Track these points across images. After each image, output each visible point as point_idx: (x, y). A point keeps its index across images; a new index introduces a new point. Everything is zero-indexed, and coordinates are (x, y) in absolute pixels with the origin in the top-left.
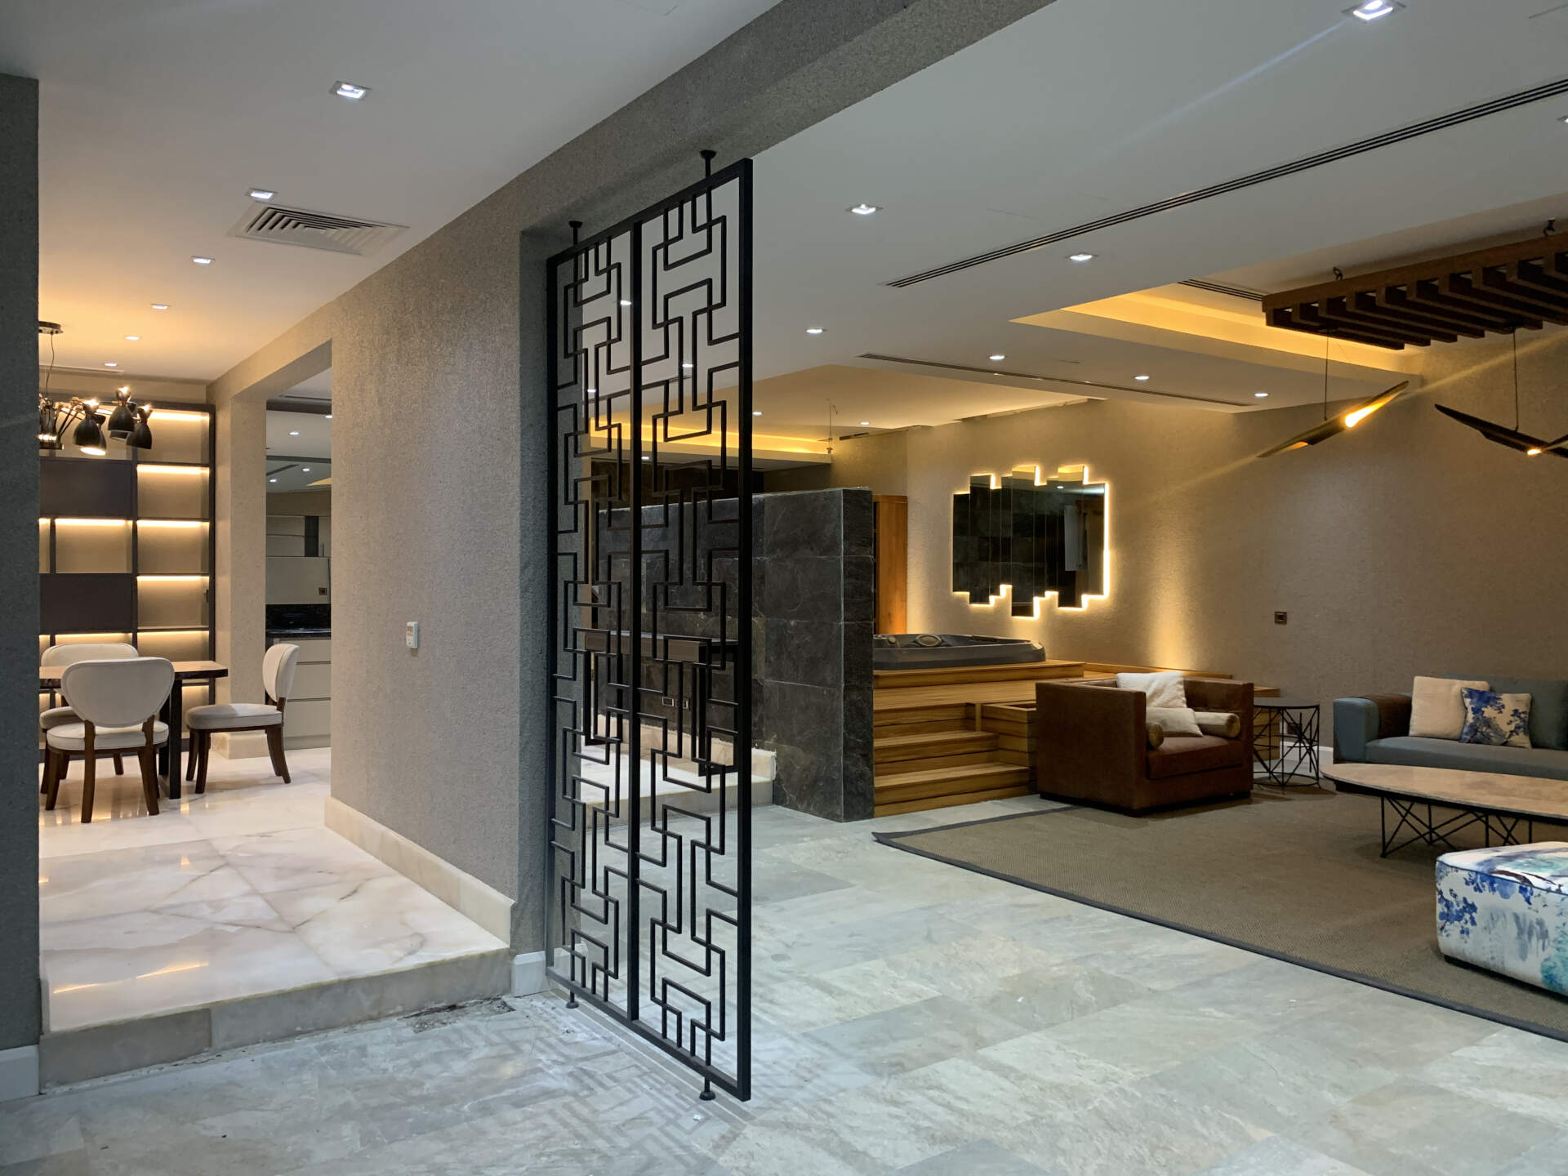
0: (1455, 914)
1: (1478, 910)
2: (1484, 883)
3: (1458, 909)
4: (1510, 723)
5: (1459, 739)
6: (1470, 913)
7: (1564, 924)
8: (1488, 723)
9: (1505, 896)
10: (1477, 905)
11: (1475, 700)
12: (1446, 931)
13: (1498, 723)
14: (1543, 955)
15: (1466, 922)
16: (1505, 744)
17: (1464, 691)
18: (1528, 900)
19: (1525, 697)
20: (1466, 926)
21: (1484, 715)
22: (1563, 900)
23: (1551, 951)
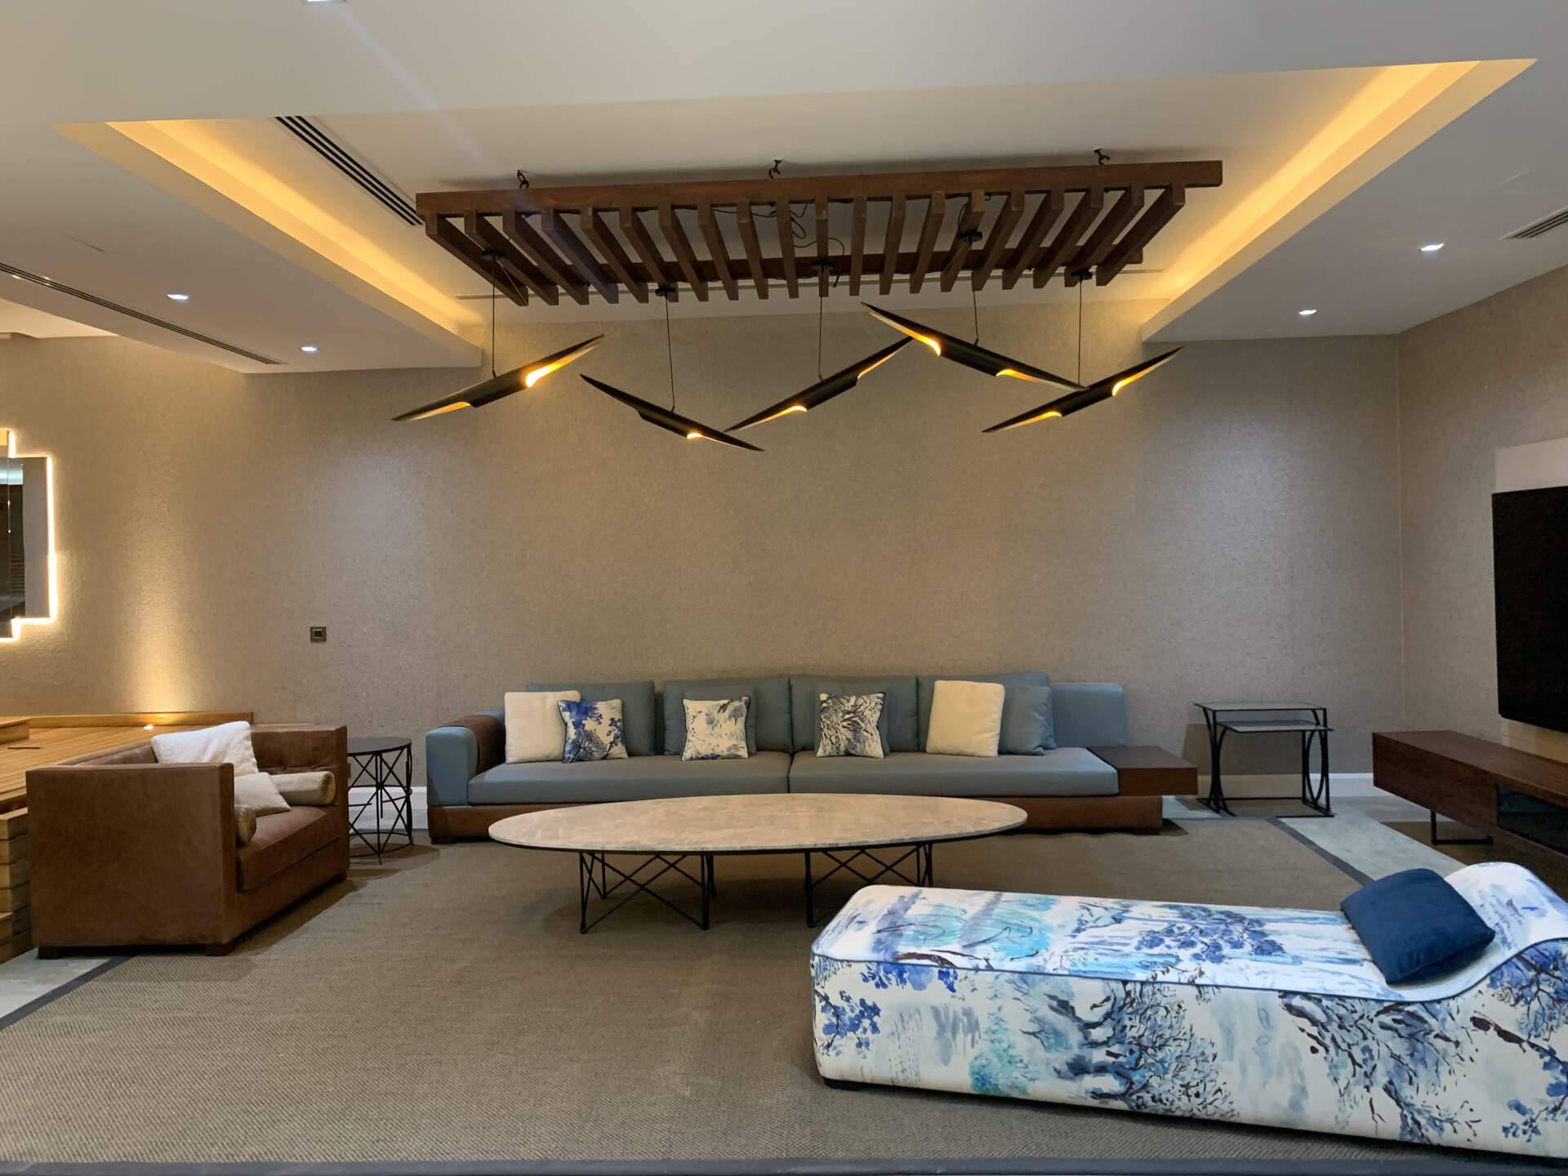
0: (848, 1023)
1: (881, 1013)
2: (890, 976)
3: (853, 1015)
4: (609, 734)
5: (562, 759)
6: (871, 1018)
7: (999, 1009)
8: (590, 736)
9: (919, 986)
10: (879, 1006)
11: (574, 713)
12: (835, 1048)
13: (599, 735)
14: (972, 1053)
15: (865, 1030)
16: (604, 758)
17: (560, 704)
18: (951, 988)
19: (617, 703)
20: (864, 1036)
21: (586, 728)
22: (997, 977)
23: (983, 1045)
